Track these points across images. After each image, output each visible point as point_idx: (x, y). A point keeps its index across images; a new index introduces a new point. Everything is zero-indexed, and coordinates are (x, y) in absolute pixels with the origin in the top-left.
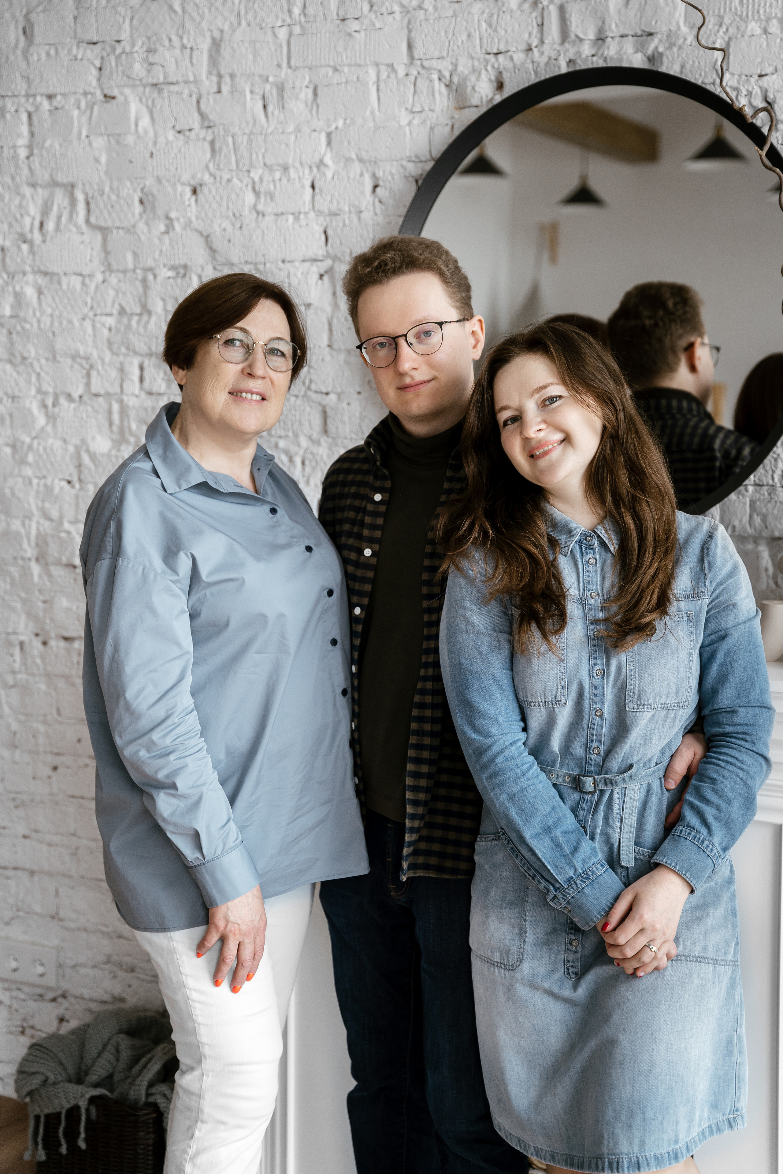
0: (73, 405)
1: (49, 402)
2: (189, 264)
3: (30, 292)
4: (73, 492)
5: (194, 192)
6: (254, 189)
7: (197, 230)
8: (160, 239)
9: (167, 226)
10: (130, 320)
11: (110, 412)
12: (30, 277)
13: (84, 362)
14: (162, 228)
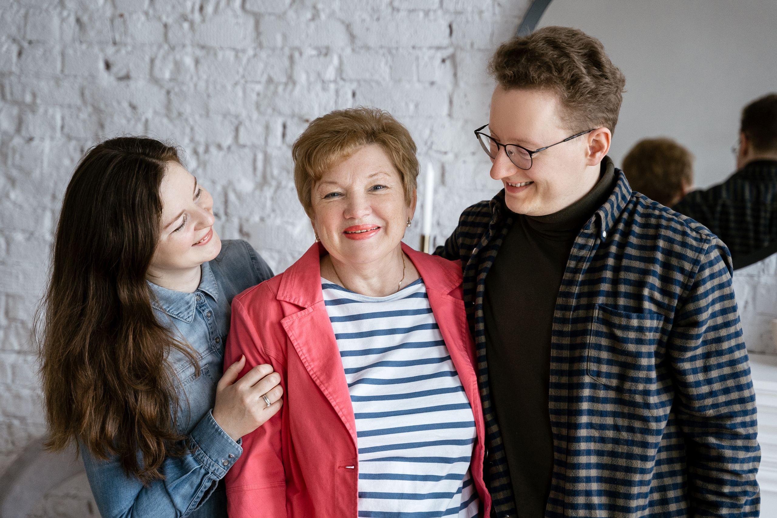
0: (221, 154)
1: (201, 150)
2: (331, 46)
3: (188, 61)
4: (220, 223)
7: (340, 20)
8: (307, 25)
9: (313, 15)
10: (276, 88)
11: (255, 161)
12: (189, 49)
13: (233, 120)
14: (309, 15)
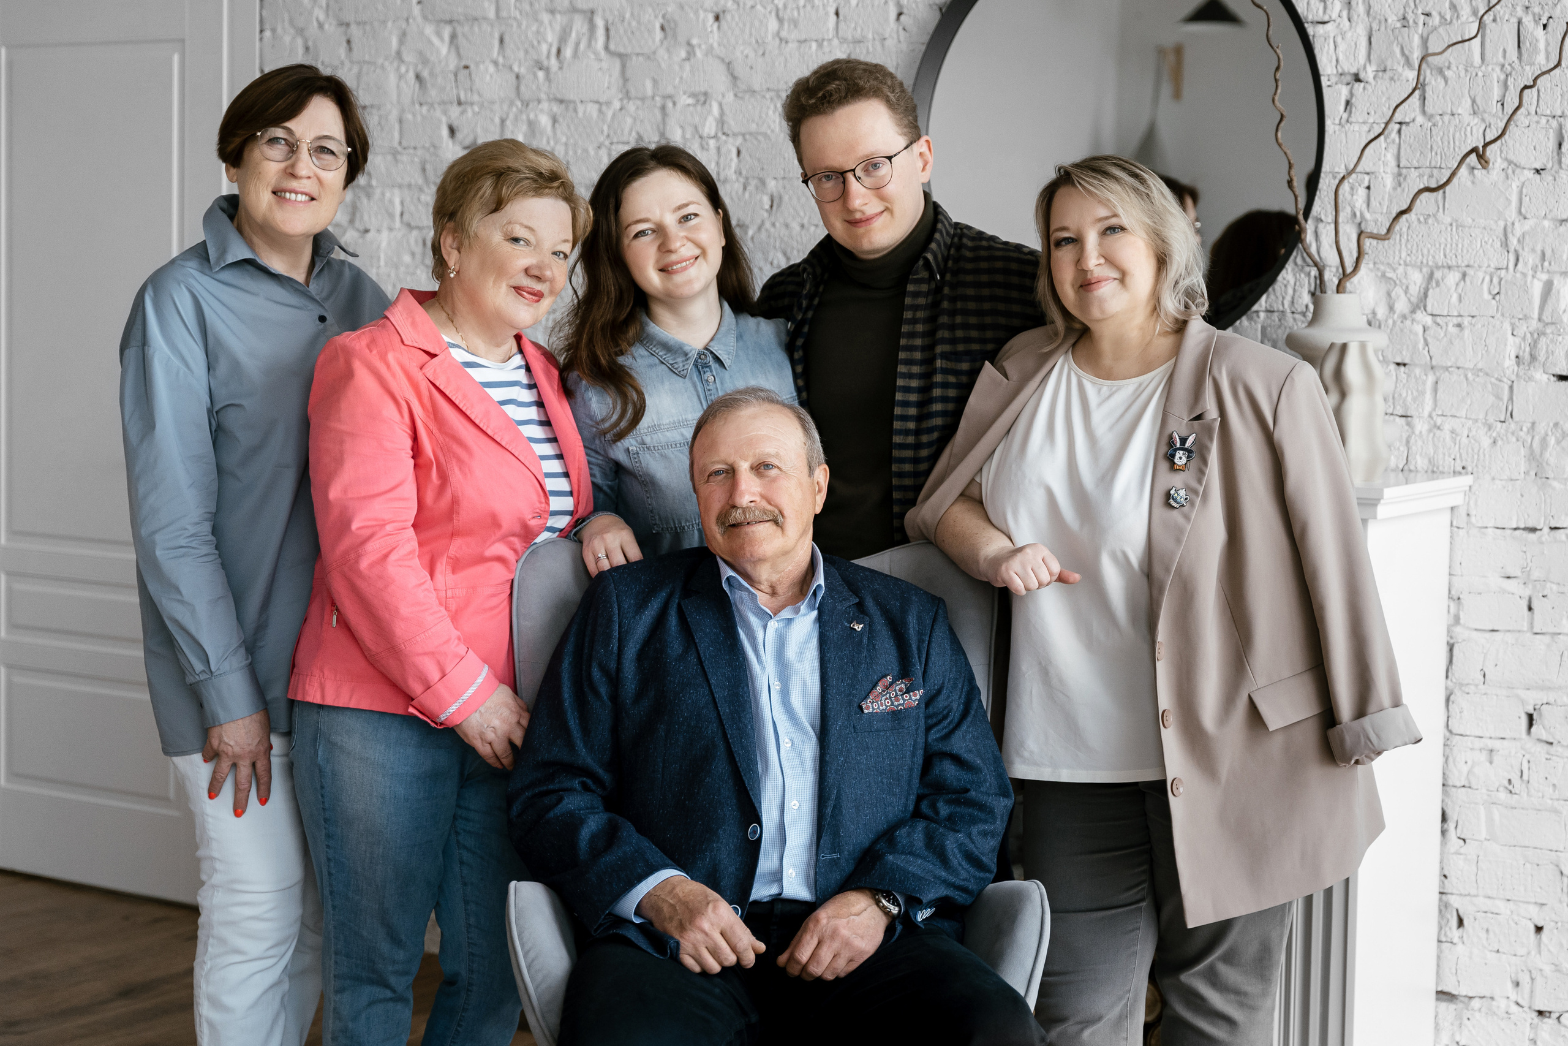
2: (710, 91)
3: (544, 120)
5: (717, 18)
6: (777, 15)
7: (719, 57)
8: (681, 67)
9: (688, 53)
12: (545, 105)
14: (683, 54)
